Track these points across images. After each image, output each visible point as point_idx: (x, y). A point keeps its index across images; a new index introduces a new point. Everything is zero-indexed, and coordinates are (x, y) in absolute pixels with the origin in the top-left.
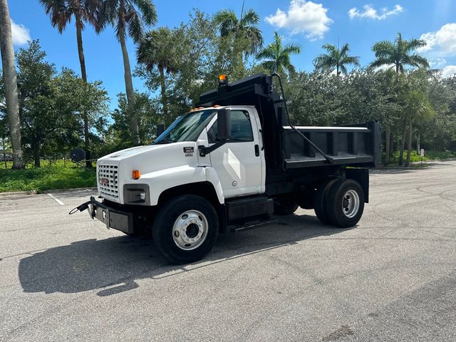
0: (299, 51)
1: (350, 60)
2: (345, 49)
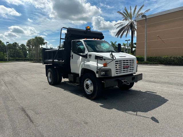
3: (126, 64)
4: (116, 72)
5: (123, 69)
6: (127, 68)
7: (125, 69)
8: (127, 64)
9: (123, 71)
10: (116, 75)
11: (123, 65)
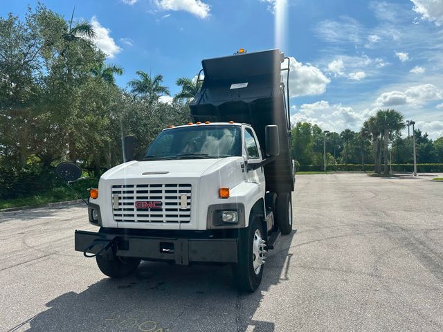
0: (121, 73)
1: (162, 90)
2: (159, 78)
3: (149, 195)
4: (116, 215)
5: (138, 210)
6: (152, 210)
7: (147, 210)
8: (151, 198)
9: (138, 216)
10: (113, 224)
11: (138, 198)
